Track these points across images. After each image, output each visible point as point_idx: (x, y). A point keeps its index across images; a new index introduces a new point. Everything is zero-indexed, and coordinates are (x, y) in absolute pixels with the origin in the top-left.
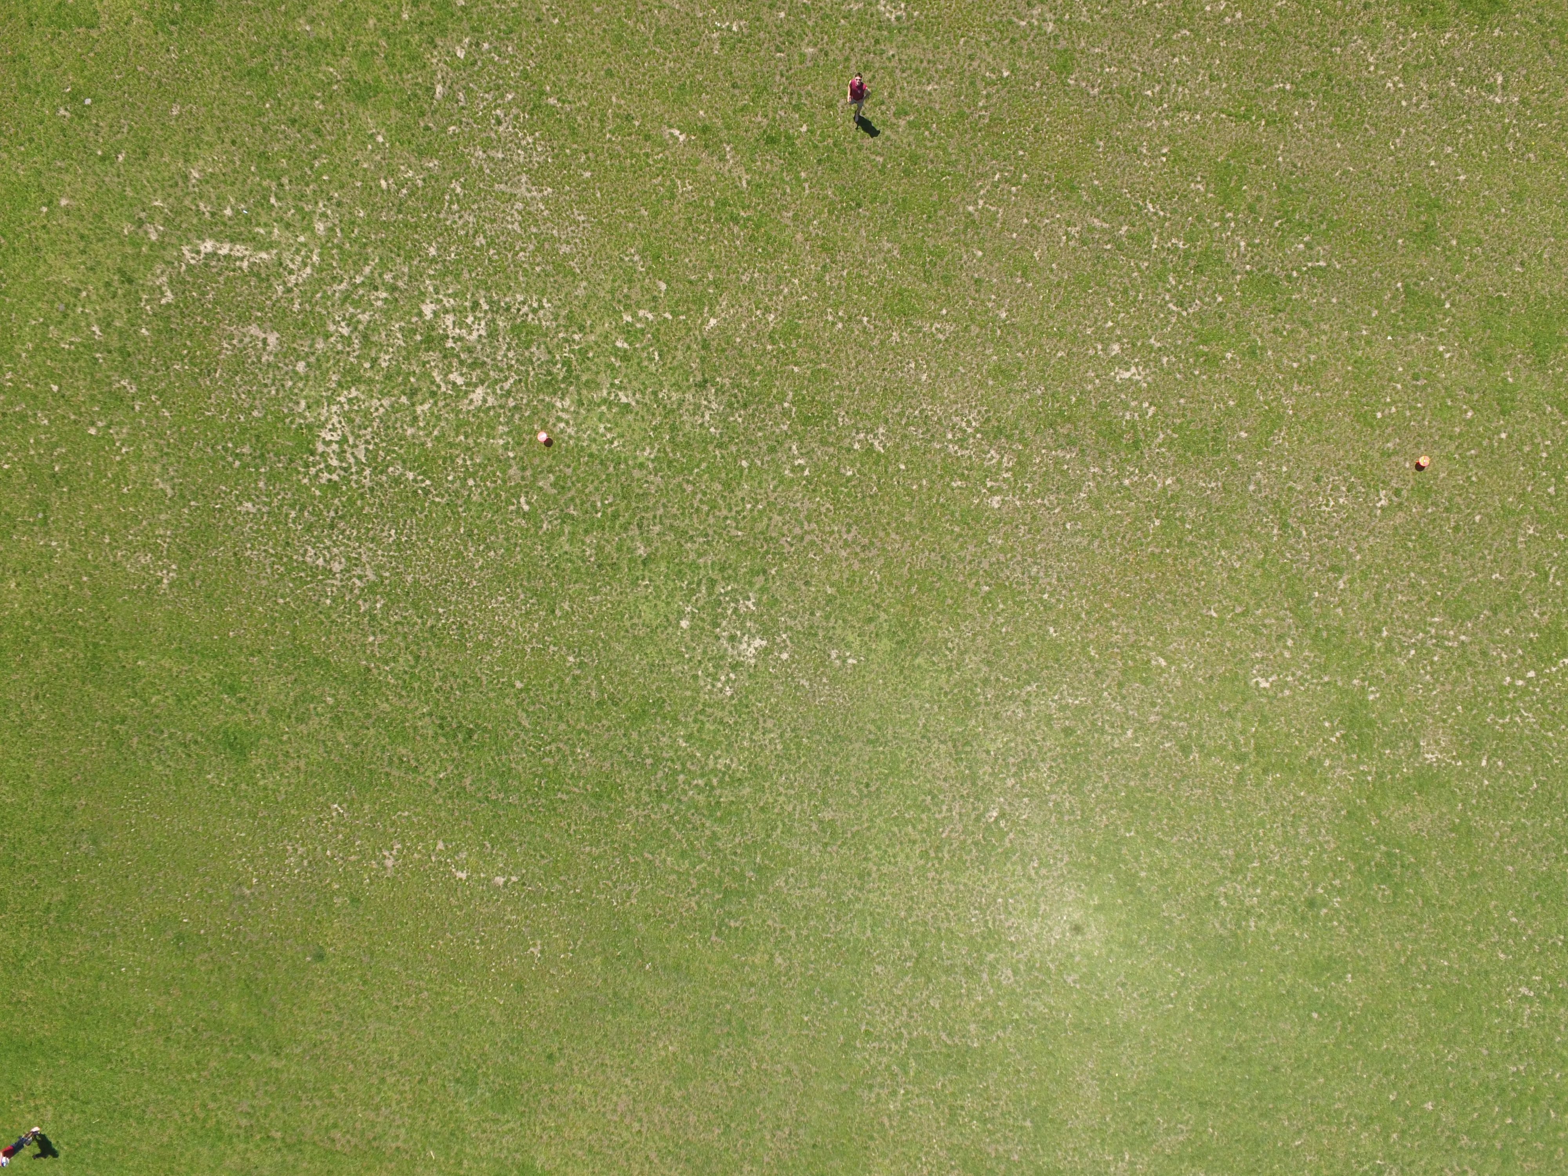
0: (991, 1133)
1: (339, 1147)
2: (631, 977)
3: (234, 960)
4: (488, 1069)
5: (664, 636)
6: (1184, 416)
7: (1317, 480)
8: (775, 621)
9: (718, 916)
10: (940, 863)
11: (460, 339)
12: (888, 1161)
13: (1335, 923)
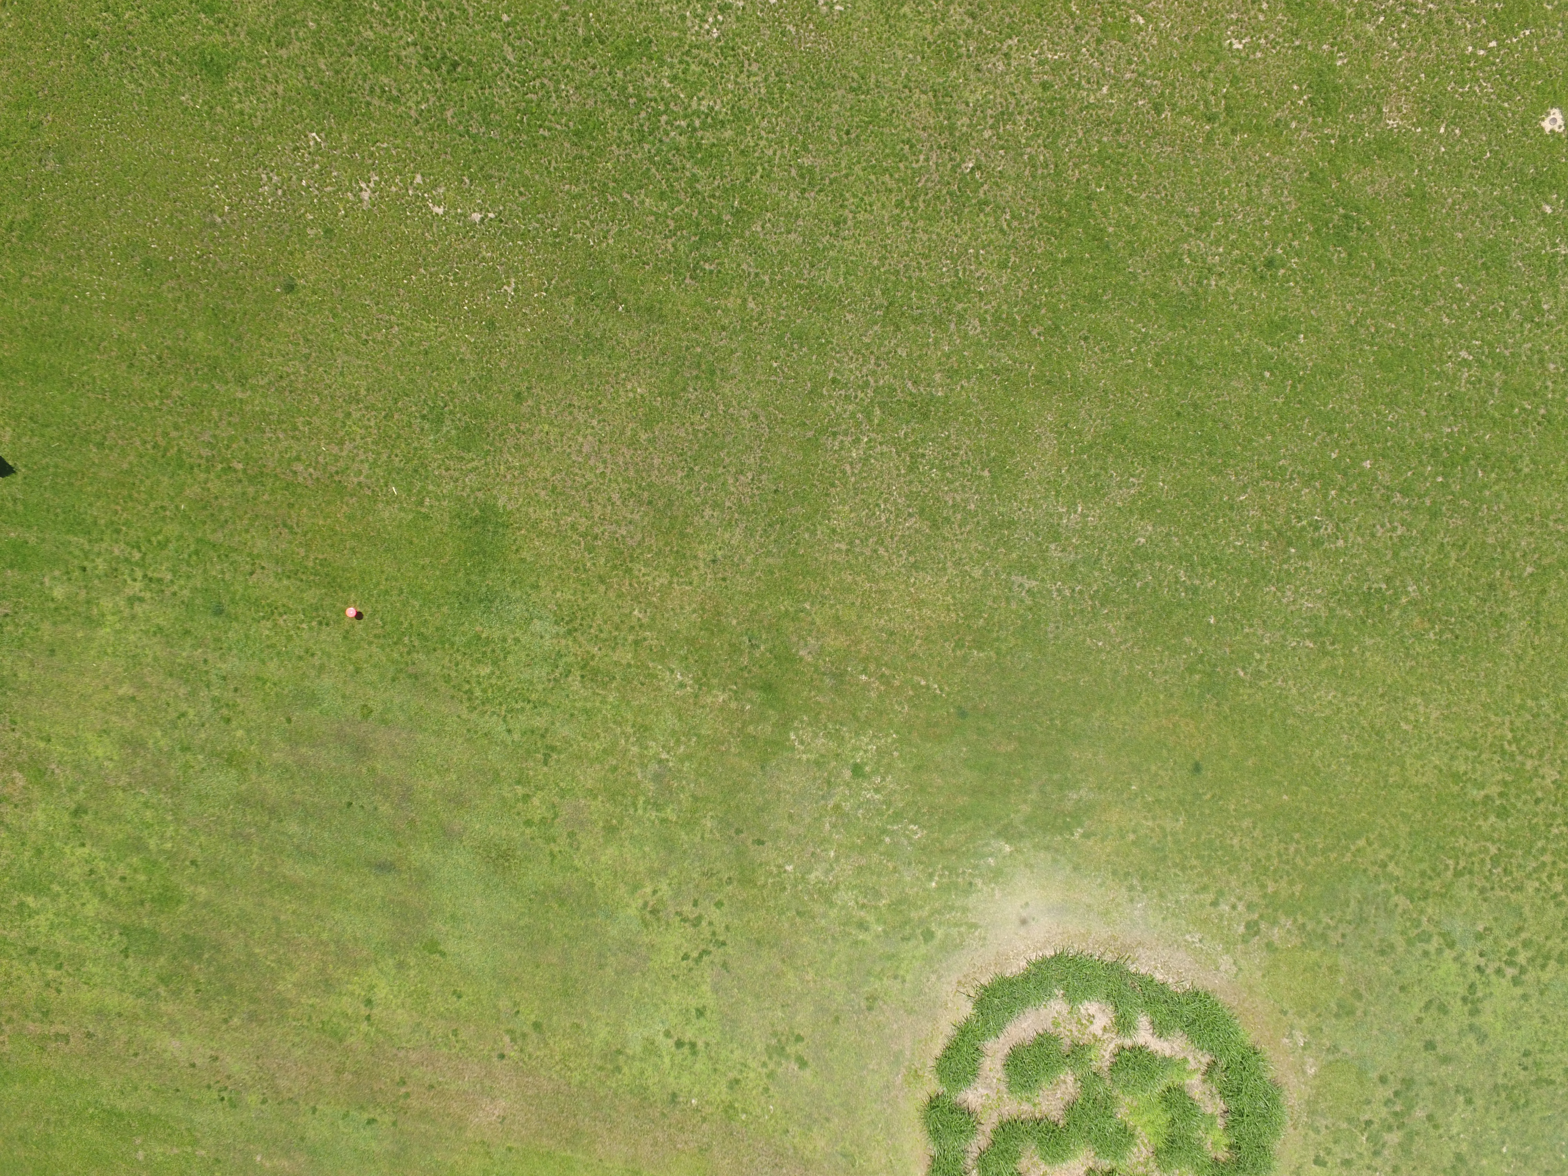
0: (950, 482)
1: (301, 479)
2: (603, 318)
3: (202, 288)
4: (455, 407)
9: (694, 259)
10: (914, 212)
12: (847, 508)
13: (1292, 284)
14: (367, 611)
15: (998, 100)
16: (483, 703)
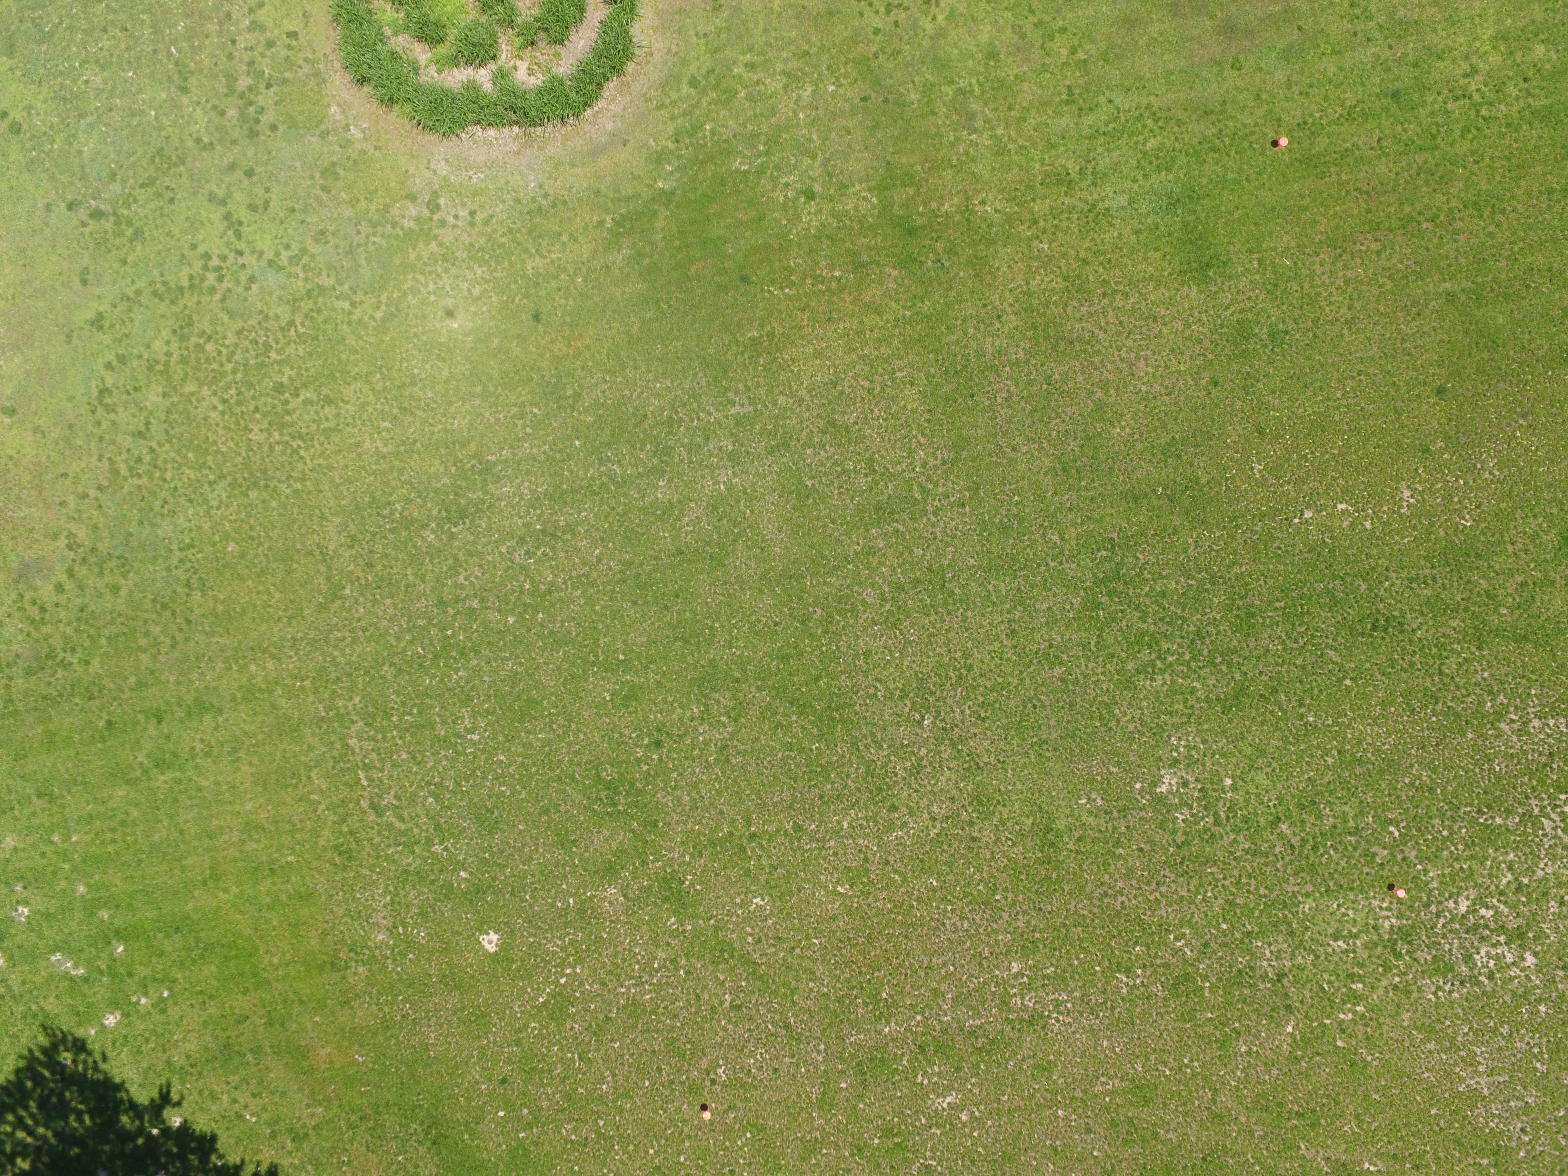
0: (836, 463)
1: (1369, 237)
2: (1172, 477)
3: (1514, 360)
4: (1264, 352)
5: (1242, 765)
6: (893, 1084)
7: (775, 1070)
8: (1155, 810)
9: (1117, 555)
10: (955, 666)
11: (1495, 946)
12: (909, 408)
13: (633, 735)
14: (1270, 151)
15: (926, 781)
16: (1141, 115)
